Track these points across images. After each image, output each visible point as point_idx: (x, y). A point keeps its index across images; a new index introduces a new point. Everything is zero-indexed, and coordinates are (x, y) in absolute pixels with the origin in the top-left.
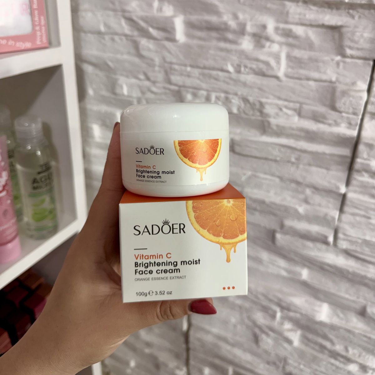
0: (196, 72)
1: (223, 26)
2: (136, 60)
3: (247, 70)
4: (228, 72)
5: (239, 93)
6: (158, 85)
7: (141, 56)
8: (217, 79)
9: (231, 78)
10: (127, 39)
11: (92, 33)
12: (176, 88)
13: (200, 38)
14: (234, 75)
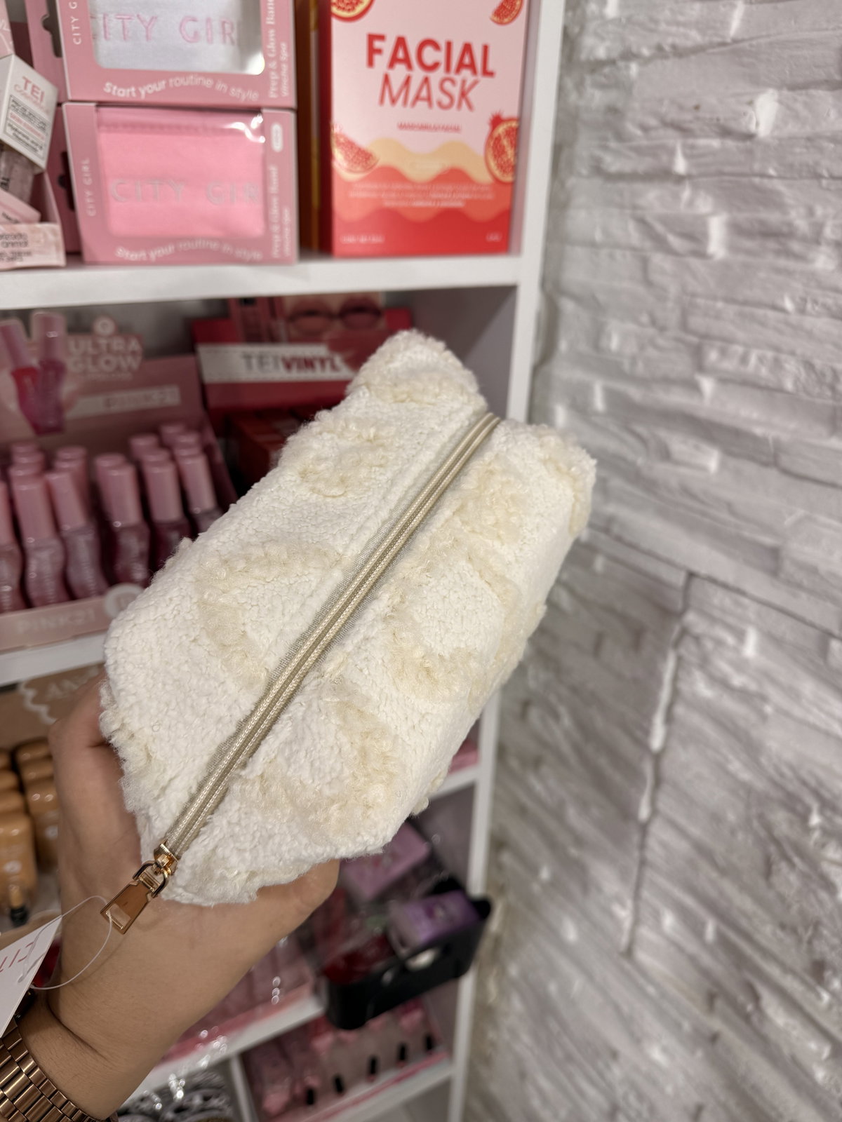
0: (731, 310)
1: (785, 229)
2: (641, 290)
3: (817, 308)
4: (783, 310)
5: (799, 351)
6: (668, 333)
7: (648, 283)
8: (763, 324)
9: (788, 324)
10: (633, 255)
11: (582, 243)
12: (694, 340)
13: (749, 252)
14: (794, 318)
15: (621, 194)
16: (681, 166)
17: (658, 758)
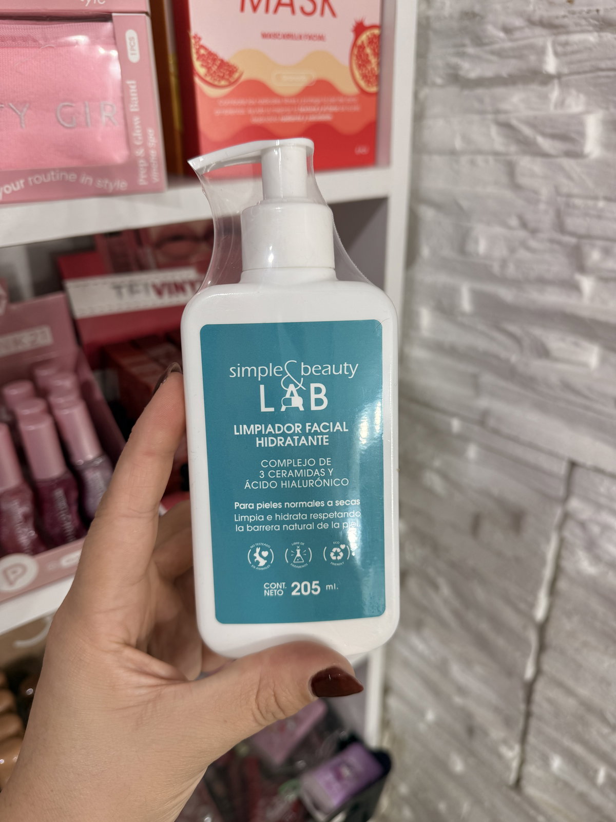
2: (508, 194)
6: (540, 235)
10: (496, 160)
11: (441, 152)
12: (573, 240)
15: (481, 100)
16: (551, 65)
17: (542, 628)
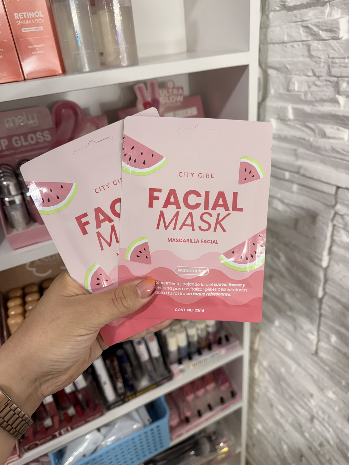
6: (321, 78)
7: (311, 56)
10: (303, 44)
11: (279, 43)
12: (335, 79)
15: (296, 16)
17: (326, 270)
